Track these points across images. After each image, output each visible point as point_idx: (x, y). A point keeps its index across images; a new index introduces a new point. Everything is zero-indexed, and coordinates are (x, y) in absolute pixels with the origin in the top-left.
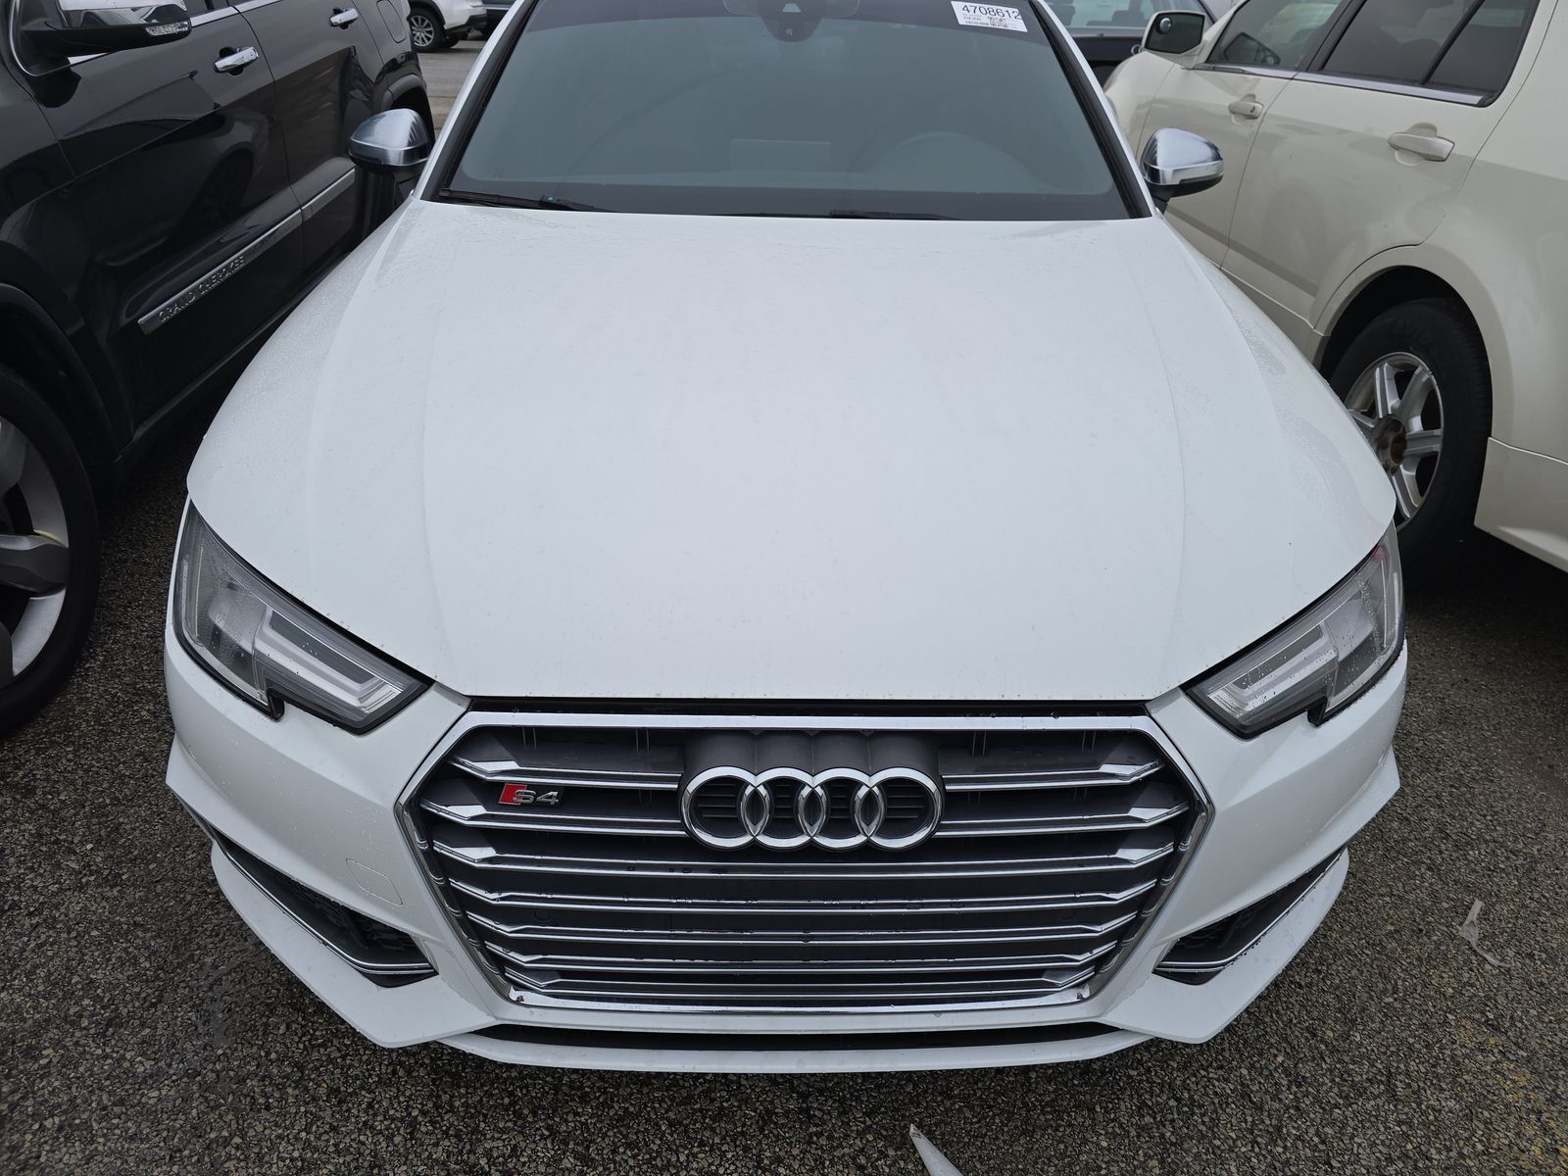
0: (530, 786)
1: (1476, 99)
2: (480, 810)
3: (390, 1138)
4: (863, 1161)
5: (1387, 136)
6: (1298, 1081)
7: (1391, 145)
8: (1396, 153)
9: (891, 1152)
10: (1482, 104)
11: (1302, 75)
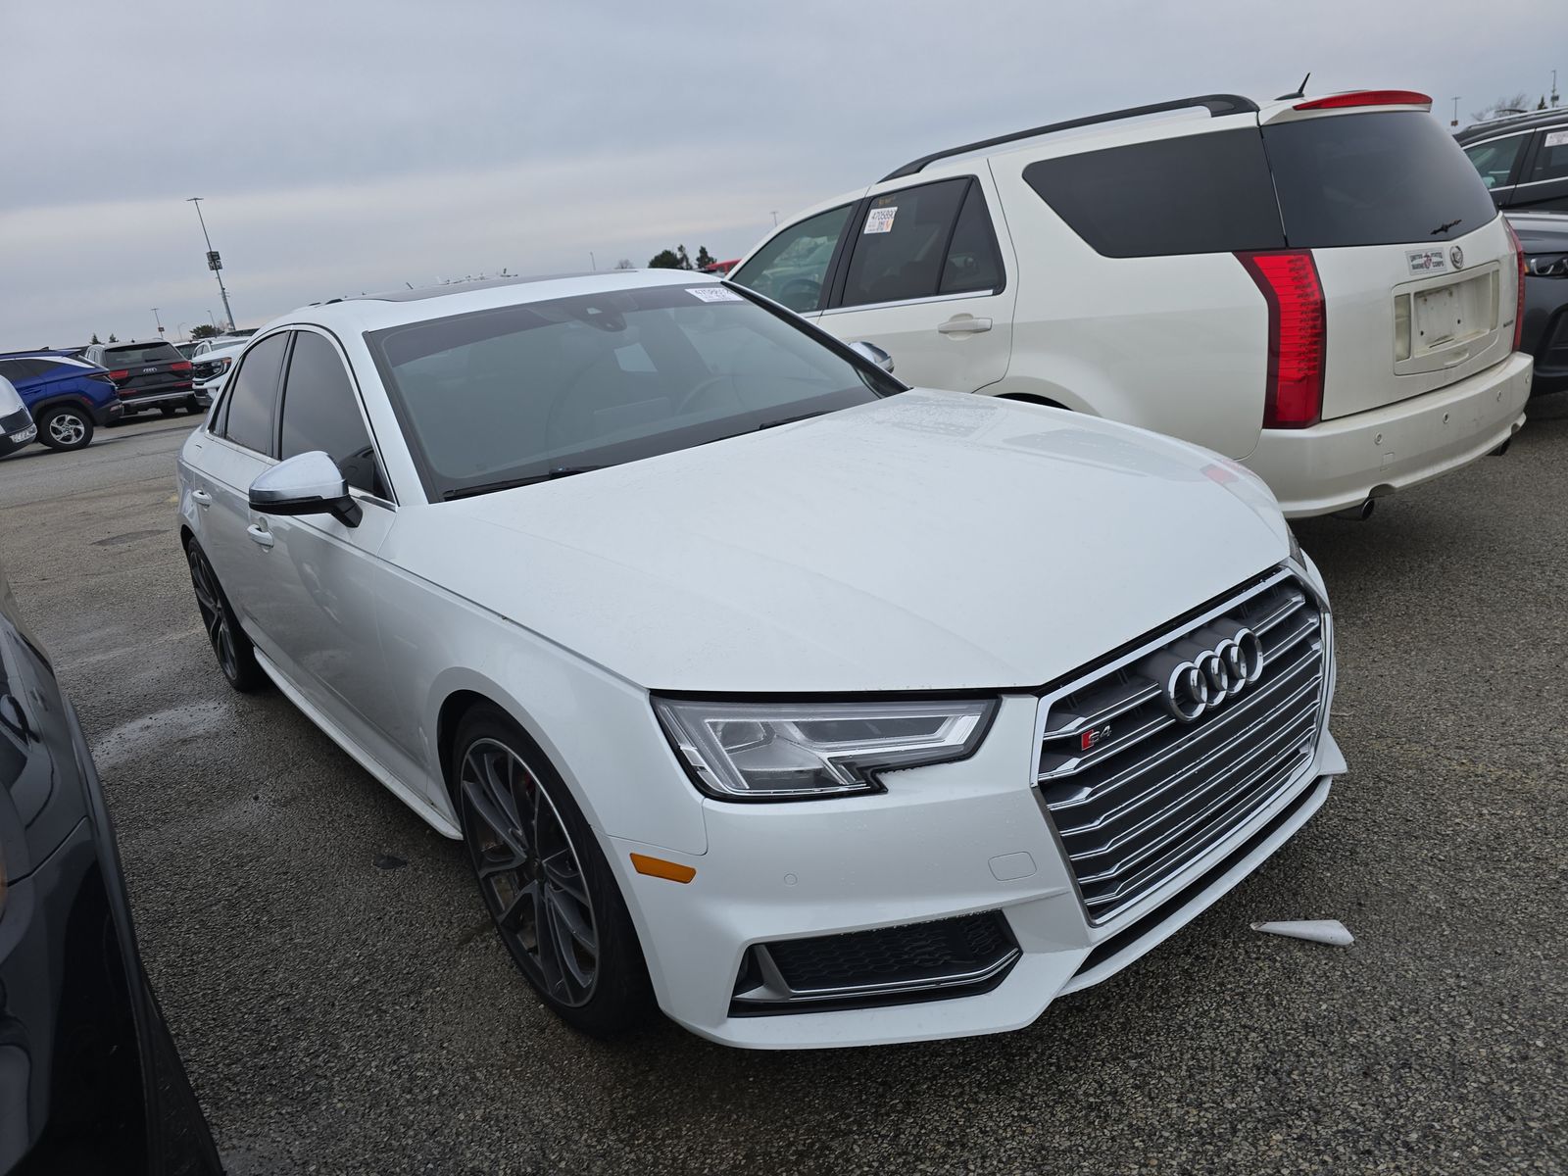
0: (1095, 728)
1: (990, 292)
2: (1075, 761)
3: (1023, 1133)
4: (1255, 956)
5: (935, 326)
6: (1354, 801)
7: (940, 332)
8: (948, 335)
9: (1260, 943)
10: (993, 295)
11: (826, 312)
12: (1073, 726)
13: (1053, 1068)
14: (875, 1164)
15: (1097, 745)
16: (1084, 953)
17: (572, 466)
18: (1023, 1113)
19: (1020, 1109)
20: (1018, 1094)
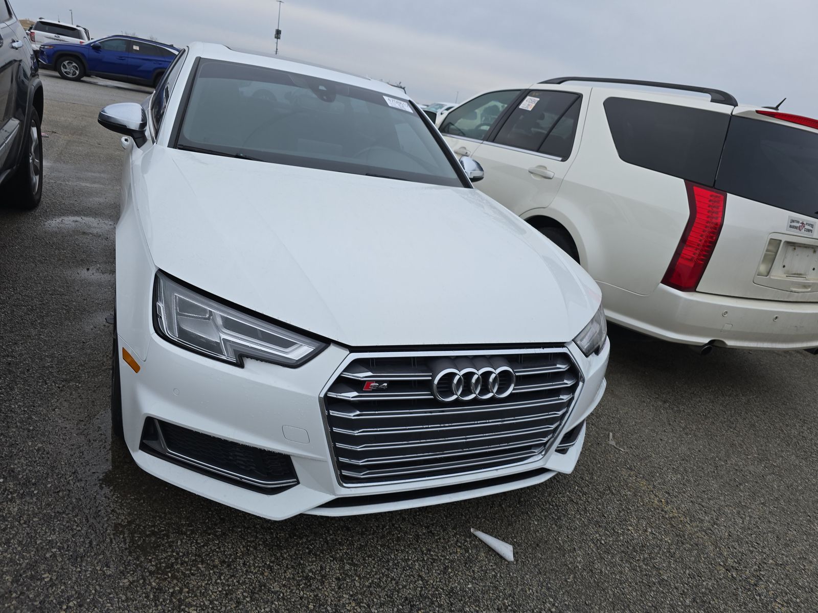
0: (376, 381)
1: (560, 159)
2: (355, 394)
4: (460, 545)
5: (527, 168)
7: (529, 172)
8: (532, 175)
9: (468, 540)
10: (562, 161)
11: (485, 142)
12: (362, 375)
13: (307, 551)
14: (181, 554)
15: (373, 391)
16: (330, 498)
17: (248, 155)
18: (271, 564)
19: (273, 562)
20: (279, 555)
